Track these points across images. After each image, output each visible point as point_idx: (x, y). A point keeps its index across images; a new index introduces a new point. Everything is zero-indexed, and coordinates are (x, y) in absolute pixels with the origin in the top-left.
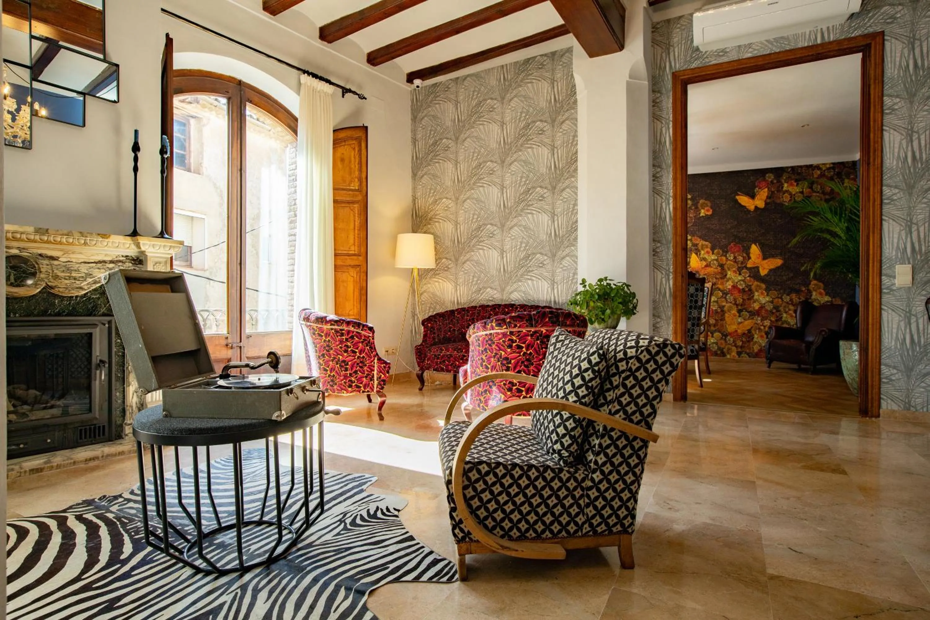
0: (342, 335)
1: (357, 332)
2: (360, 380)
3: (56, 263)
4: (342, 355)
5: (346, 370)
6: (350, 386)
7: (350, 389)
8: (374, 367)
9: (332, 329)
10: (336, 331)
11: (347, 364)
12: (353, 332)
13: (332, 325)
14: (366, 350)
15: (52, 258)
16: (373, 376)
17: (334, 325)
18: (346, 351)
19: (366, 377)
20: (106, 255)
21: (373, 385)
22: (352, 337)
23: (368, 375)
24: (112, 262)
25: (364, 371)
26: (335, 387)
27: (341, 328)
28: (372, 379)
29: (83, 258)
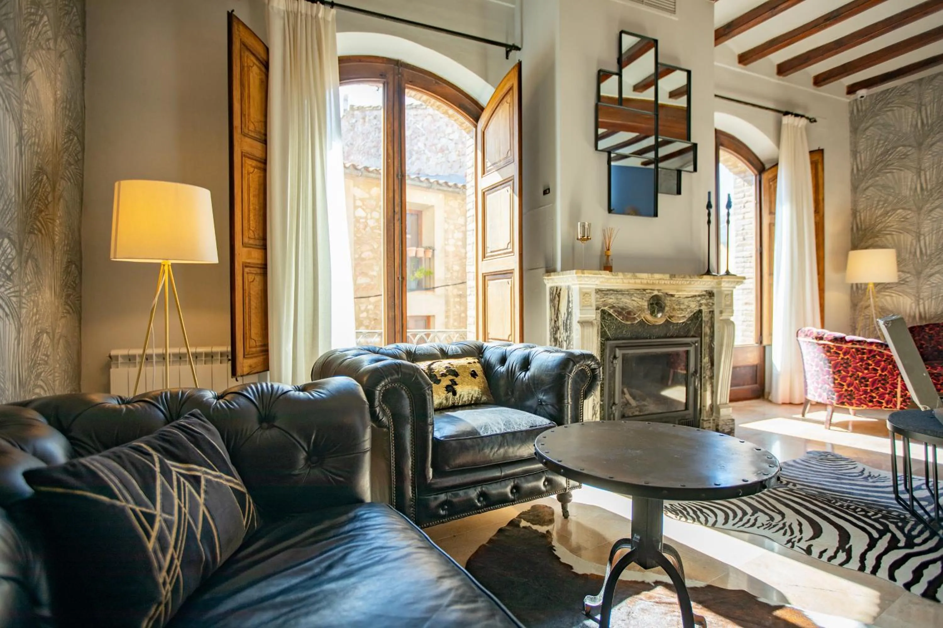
0: (863, 353)
1: (880, 352)
2: (882, 396)
3: (673, 298)
4: (863, 373)
5: (866, 386)
6: (871, 401)
7: (870, 404)
8: (897, 384)
9: (852, 348)
10: (857, 350)
11: (868, 381)
12: (875, 351)
13: (853, 344)
14: (889, 369)
15: (672, 296)
16: (896, 394)
17: (856, 344)
18: (867, 369)
19: (889, 394)
20: (697, 291)
21: (896, 402)
22: (874, 356)
23: (891, 392)
24: (699, 296)
25: (886, 388)
26: (853, 401)
27: (863, 347)
28: (895, 396)
29: (686, 294)
